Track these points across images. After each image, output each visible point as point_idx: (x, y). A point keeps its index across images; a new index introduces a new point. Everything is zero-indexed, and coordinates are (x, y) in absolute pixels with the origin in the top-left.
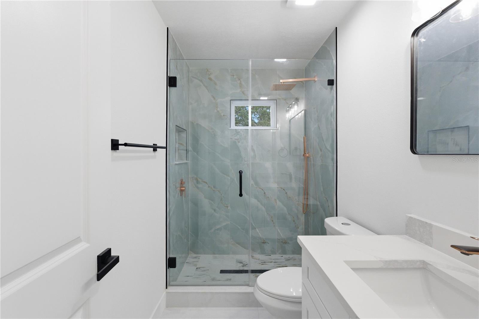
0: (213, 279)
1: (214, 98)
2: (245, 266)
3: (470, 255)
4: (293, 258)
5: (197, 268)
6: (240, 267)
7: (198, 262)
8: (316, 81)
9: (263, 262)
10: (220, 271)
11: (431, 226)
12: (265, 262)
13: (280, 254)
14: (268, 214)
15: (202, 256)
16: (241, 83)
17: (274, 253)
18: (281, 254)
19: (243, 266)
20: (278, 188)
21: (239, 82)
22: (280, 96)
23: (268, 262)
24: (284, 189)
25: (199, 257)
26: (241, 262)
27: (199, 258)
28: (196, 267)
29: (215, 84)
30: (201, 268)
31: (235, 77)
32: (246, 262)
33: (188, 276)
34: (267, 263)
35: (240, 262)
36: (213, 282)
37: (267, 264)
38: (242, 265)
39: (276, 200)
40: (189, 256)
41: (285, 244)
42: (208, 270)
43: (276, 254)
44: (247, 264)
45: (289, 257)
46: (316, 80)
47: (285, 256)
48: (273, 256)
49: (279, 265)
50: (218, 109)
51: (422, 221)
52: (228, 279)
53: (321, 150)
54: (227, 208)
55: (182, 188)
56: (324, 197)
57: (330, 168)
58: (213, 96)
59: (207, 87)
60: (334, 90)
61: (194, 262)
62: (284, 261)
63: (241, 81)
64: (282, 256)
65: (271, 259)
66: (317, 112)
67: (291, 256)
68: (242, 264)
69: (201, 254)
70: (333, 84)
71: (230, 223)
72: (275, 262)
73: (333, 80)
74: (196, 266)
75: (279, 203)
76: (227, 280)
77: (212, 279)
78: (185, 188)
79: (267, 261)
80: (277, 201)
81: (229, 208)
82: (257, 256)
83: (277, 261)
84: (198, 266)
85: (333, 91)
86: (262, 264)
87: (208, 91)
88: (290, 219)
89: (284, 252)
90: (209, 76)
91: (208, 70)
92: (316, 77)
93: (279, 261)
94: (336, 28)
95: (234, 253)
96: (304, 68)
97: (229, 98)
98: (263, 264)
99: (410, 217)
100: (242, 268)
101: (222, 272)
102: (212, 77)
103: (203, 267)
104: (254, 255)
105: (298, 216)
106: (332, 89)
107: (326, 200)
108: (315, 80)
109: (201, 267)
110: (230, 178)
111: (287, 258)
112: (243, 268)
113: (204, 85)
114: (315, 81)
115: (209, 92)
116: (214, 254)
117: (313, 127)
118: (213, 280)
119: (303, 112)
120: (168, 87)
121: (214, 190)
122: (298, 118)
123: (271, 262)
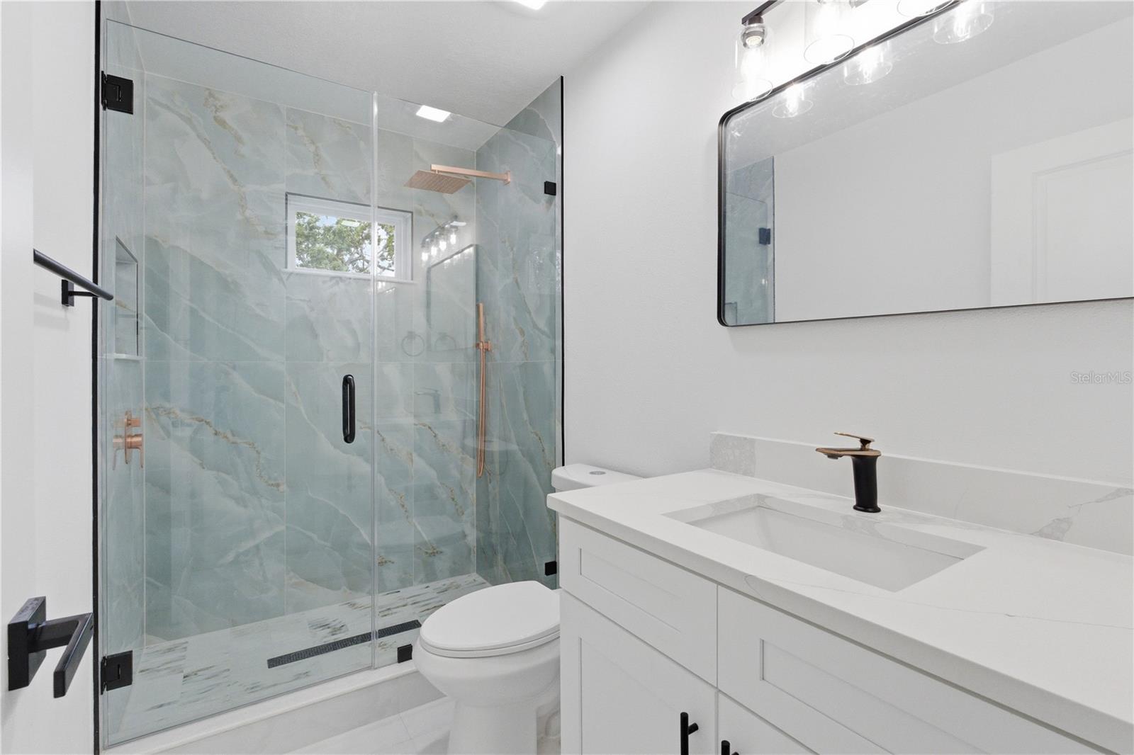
0: (254, 688)
1: (235, 181)
2: (338, 632)
3: (839, 458)
4: (455, 584)
5: (185, 677)
6: (325, 637)
7: (183, 658)
8: (509, 183)
9: (386, 610)
10: (266, 662)
11: (752, 442)
12: (389, 609)
13: (421, 582)
14: (390, 490)
15: (194, 641)
16: (317, 154)
17: (405, 583)
18: (425, 582)
19: (332, 632)
20: (415, 424)
21: (312, 148)
22: (421, 205)
23: (398, 607)
24: (430, 428)
25: (184, 646)
26: (326, 626)
27: (185, 648)
28: (182, 675)
29: (239, 139)
30: (199, 673)
31: (301, 132)
32: (337, 622)
33: (161, 706)
34: (395, 610)
35: (321, 627)
36: (256, 696)
37: (396, 613)
38: (329, 630)
39: (411, 454)
40: (145, 651)
41: (434, 555)
42: (229, 670)
43: (411, 585)
44: (343, 626)
45: (444, 585)
46: (509, 180)
47: (433, 585)
48: (406, 592)
49: (427, 607)
50: (248, 213)
51: (738, 437)
52: (300, 674)
53: (522, 333)
54: (275, 488)
55: (129, 440)
56: (532, 433)
57: (547, 369)
58: (229, 172)
59: (210, 142)
60: (555, 205)
61: (170, 662)
62: (435, 595)
63: (317, 147)
64: (427, 587)
65: (404, 599)
66: (512, 249)
67: (447, 582)
68: (329, 628)
69: (187, 636)
70: (554, 193)
71: (287, 527)
72: (415, 603)
73: (555, 184)
74: (182, 672)
75: (419, 463)
76: (298, 677)
77: (248, 689)
78: (142, 439)
79: (394, 606)
80: (414, 455)
81: (283, 488)
82: (364, 600)
83: (418, 599)
84: (186, 672)
85: (553, 206)
86: (383, 616)
87: (213, 154)
88: (444, 496)
89: (431, 576)
90: (216, 111)
91: (211, 95)
92: (509, 173)
93: (423, 599)
94: (562, 77)
95: (300, 607)
96: (475, 151)
97: (282, 187)
98: (385, 615)
99: (719, 435)
100: (331, 639)
101: (273, 663)
102: (226, 115)
103: (207, 669)
104: (357, 601)
105: (461, 487)
106: (550, 203)
107: (537, 438)
108: (507, 180)
109: (199, 671)
110: (284, 406)
111: (440, 588)
112: (335, 637)
113: (199, 136)
114: (506, 183)
115: (215, 158)
116: (234, 624)
117: (499, 282)
118: (253, 690)
119: (471, 250)
120: (101, 107)
121: (233, 443)
122: (451, 264)
123: (404, 606)
